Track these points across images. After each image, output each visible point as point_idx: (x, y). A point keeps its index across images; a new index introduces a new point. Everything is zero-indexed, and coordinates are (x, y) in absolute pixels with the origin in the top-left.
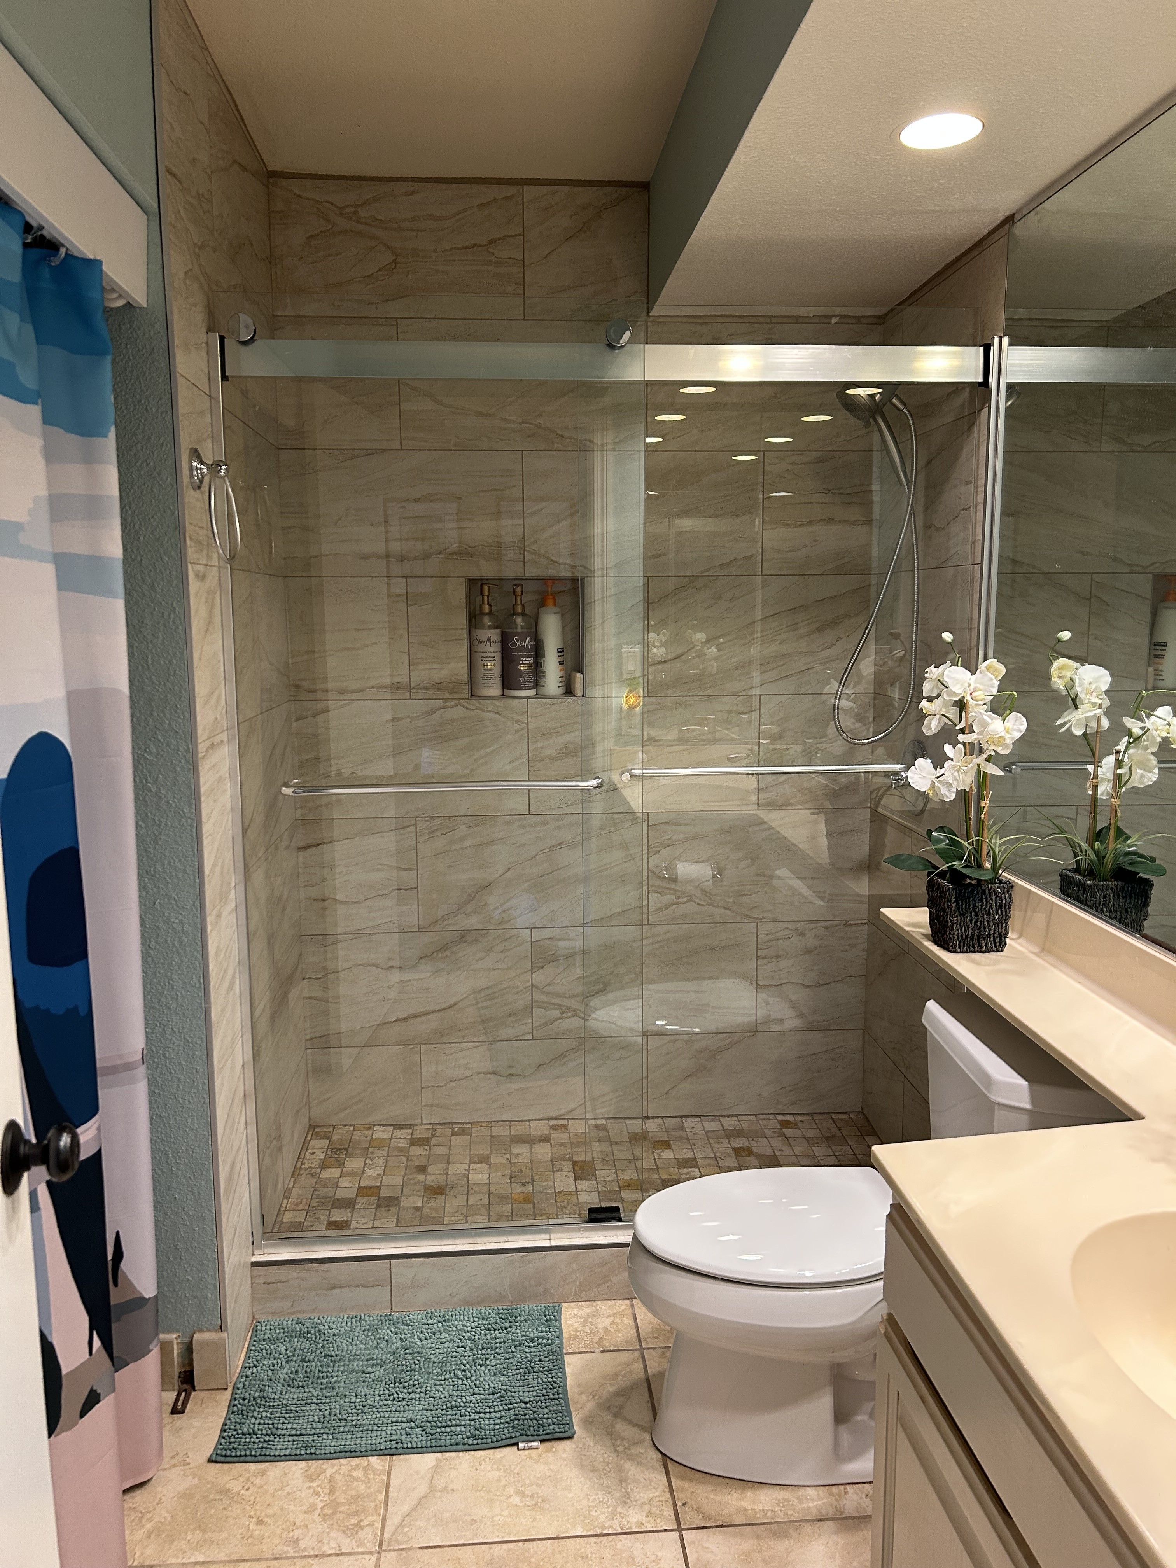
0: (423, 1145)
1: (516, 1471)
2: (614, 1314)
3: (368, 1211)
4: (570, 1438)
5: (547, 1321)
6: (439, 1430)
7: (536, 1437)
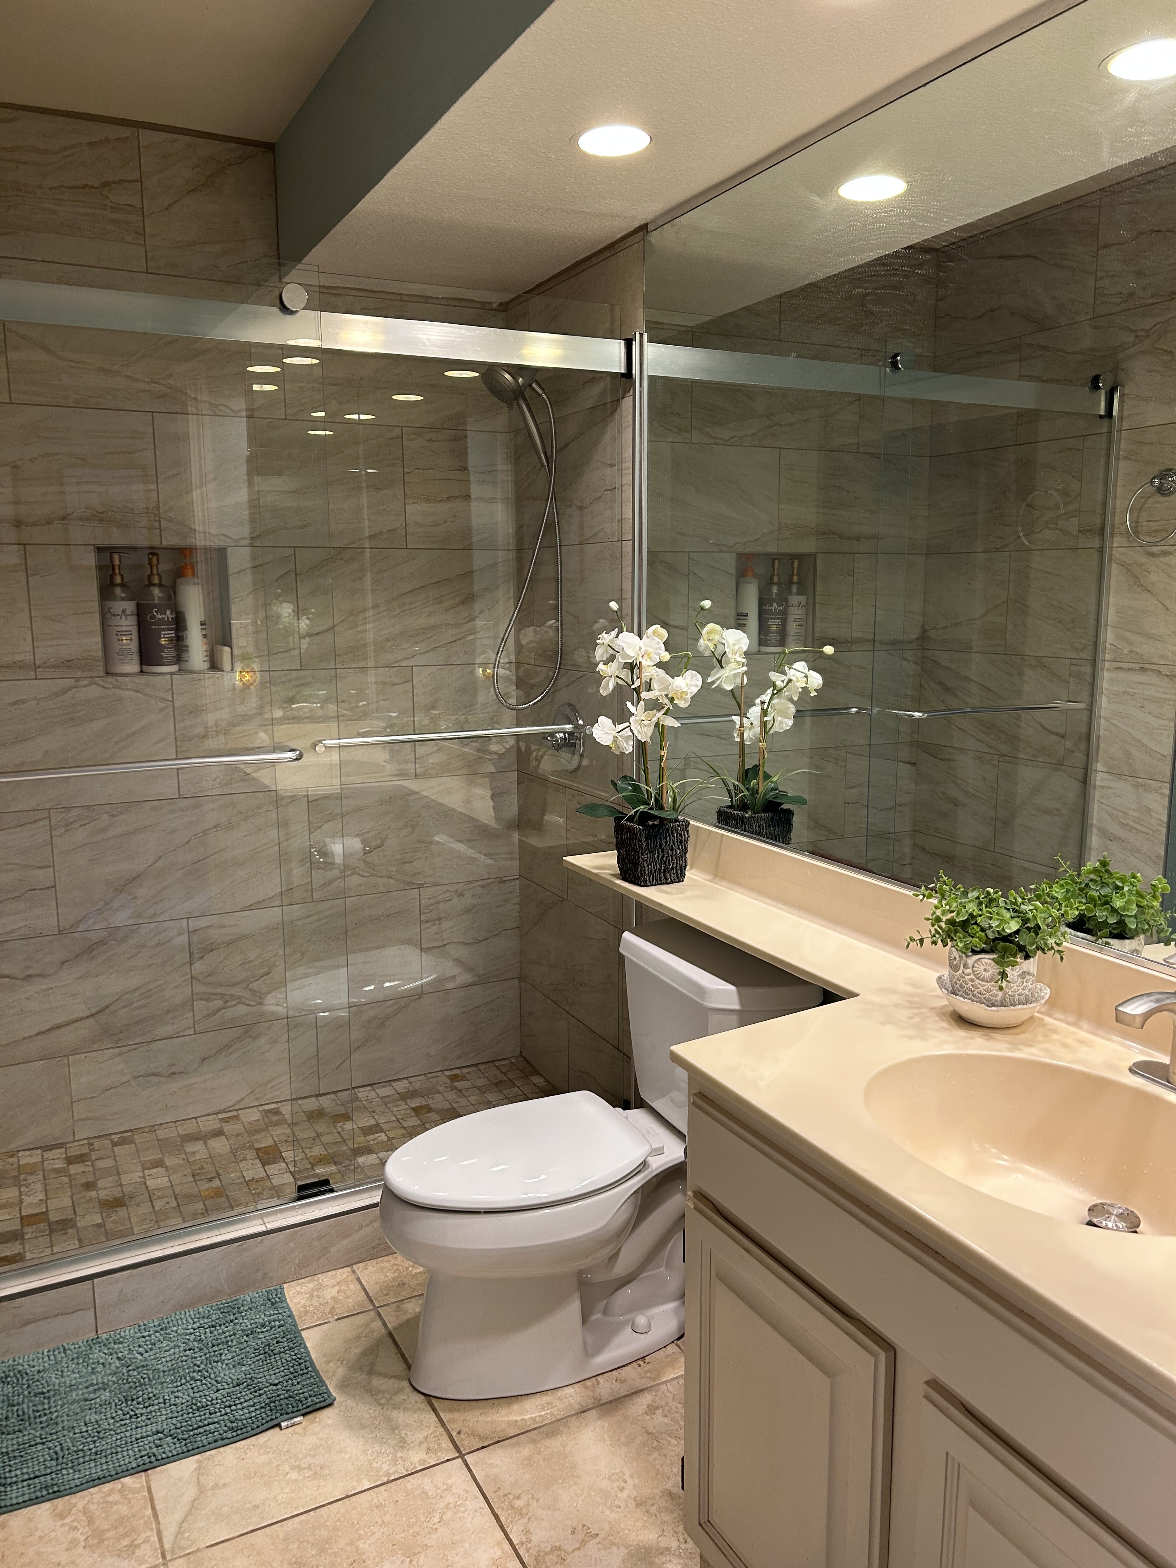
0: (83, 1161)
1: (285, 1450)
2: (338, 1283)
3: (41, 1239)
4: (330, 1405)
5: (273, 1304)
6: (192, 1433)
7: (296, 1413)
